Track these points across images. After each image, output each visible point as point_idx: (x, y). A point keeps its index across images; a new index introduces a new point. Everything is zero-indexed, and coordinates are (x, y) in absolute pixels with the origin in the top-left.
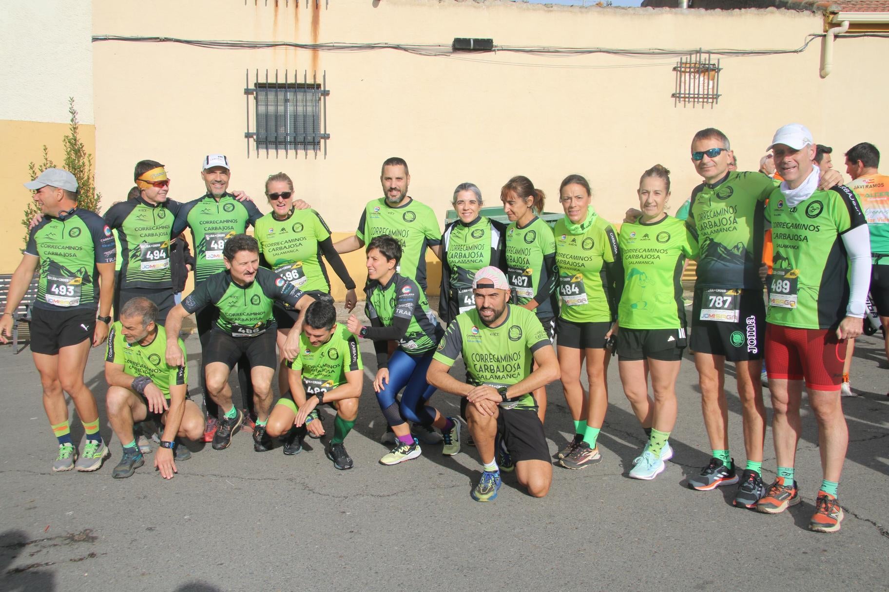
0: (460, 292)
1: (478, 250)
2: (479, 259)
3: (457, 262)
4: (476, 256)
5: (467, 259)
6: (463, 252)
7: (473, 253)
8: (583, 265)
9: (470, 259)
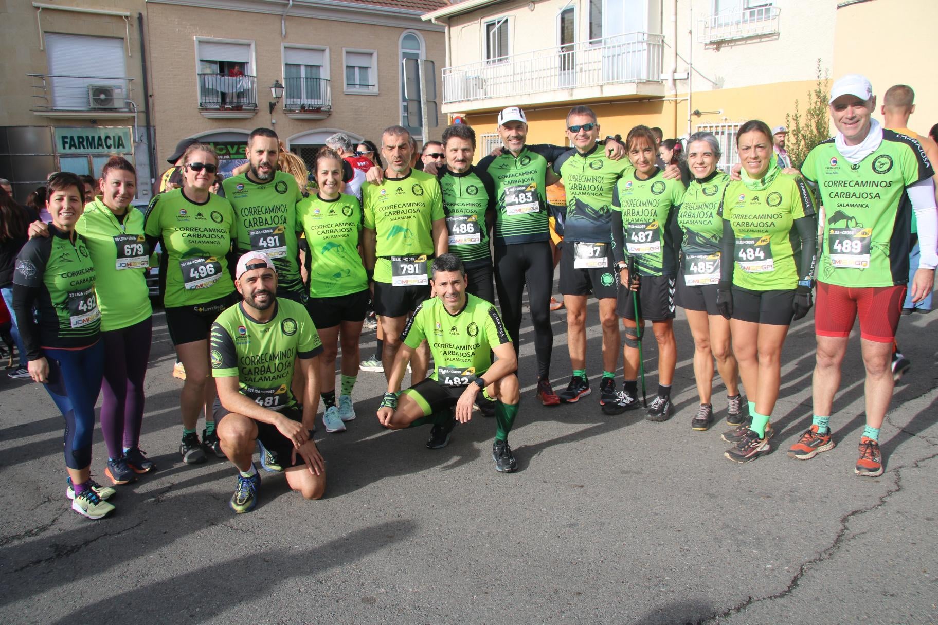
0: (687, 258)
1: (708, 210)
2: (708, 220)
3: (685, 222)
4: (705, 216)
5: (695, 220)
6: (693, 211)
7: (702, 213)
8: (773, 224)
9: (698, 219)
